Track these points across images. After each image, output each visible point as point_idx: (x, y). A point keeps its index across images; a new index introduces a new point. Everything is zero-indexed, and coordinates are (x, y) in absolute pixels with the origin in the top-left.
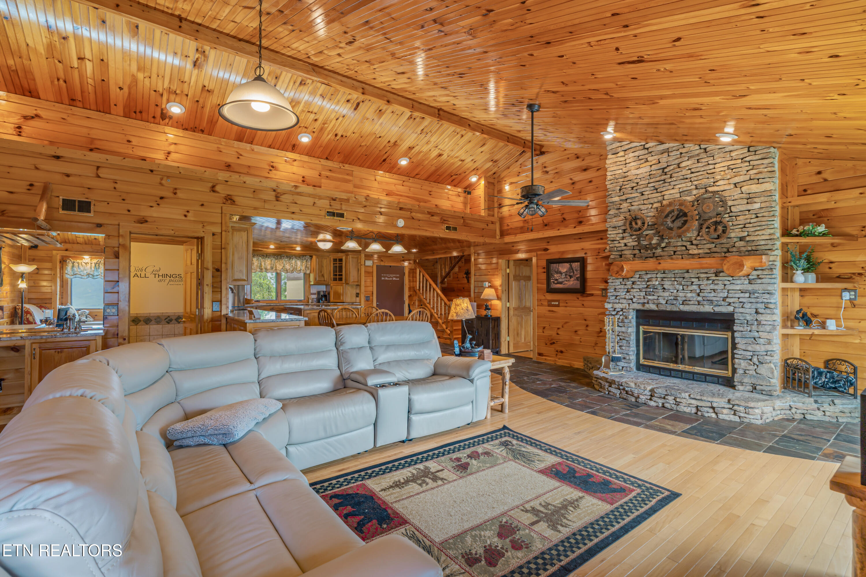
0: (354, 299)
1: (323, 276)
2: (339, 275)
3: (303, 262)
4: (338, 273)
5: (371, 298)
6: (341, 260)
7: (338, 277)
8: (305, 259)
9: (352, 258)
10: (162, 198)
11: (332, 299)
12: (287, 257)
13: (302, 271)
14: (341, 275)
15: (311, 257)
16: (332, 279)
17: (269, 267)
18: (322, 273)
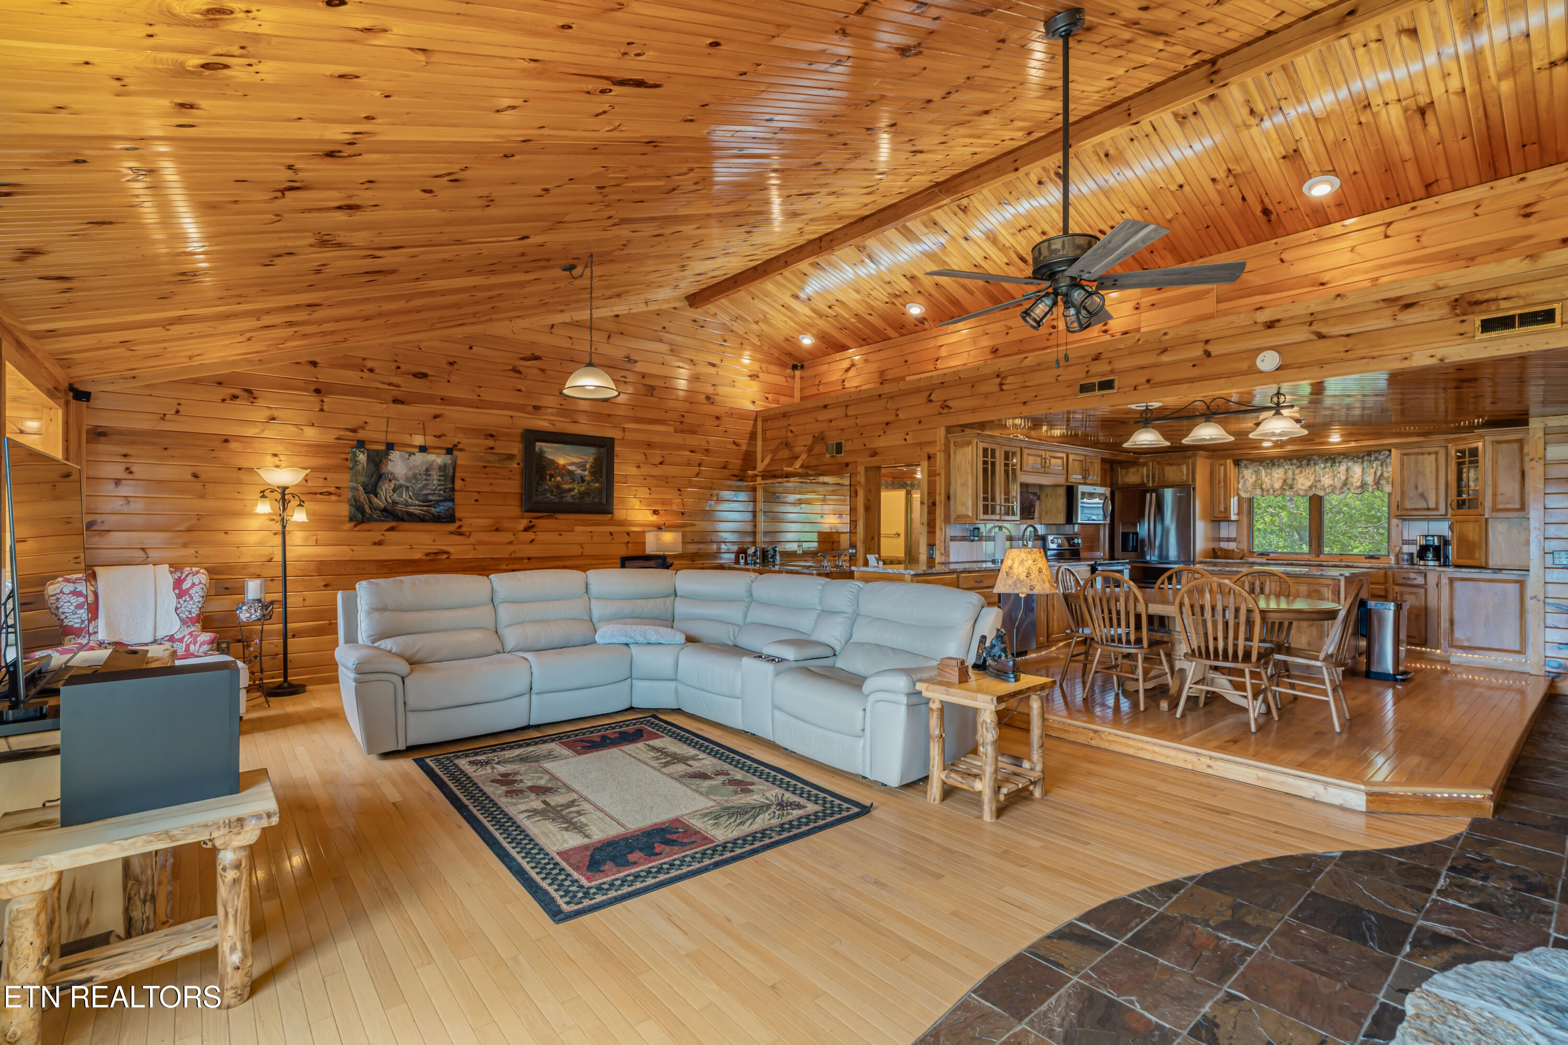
3: (1370, 468)
8: (1376, 459)
9: (1497, 442)
10: (887, 424)
11: (1453, 558)
13: (1369, 488)
15: (1387, 452)
16: (1455, 504)
18: (1420, 490)
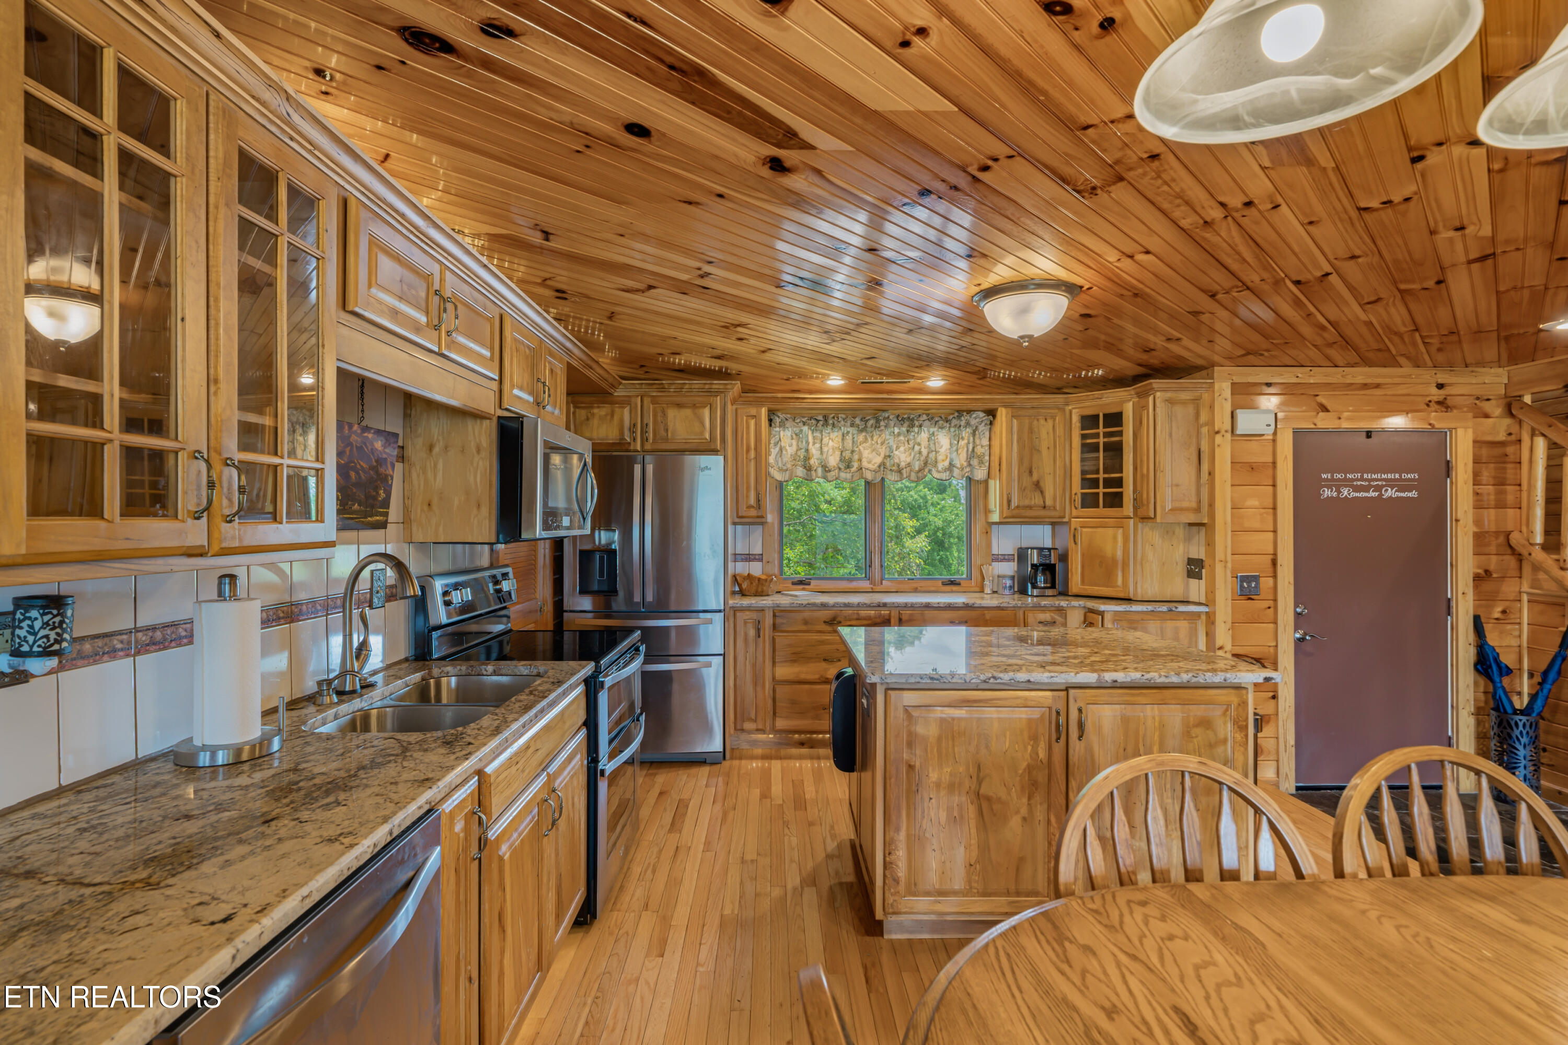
0: (1177, 585)
1: (1037, 486)
2: (1108, 483)
3: (959, 438)
4: (1101, 476)
5: (1266, 583)
6: (1115, 419)
7: (1101, 490)
8: (968, 424)
9: (1170, 402)
11: (1076, 584)
12: (901, 420)
13: (956, 472)
14: (1119, 483)
15: (992, 413)
16: (1078, 499)
17: (833, 461)
18: (1035, 477)
